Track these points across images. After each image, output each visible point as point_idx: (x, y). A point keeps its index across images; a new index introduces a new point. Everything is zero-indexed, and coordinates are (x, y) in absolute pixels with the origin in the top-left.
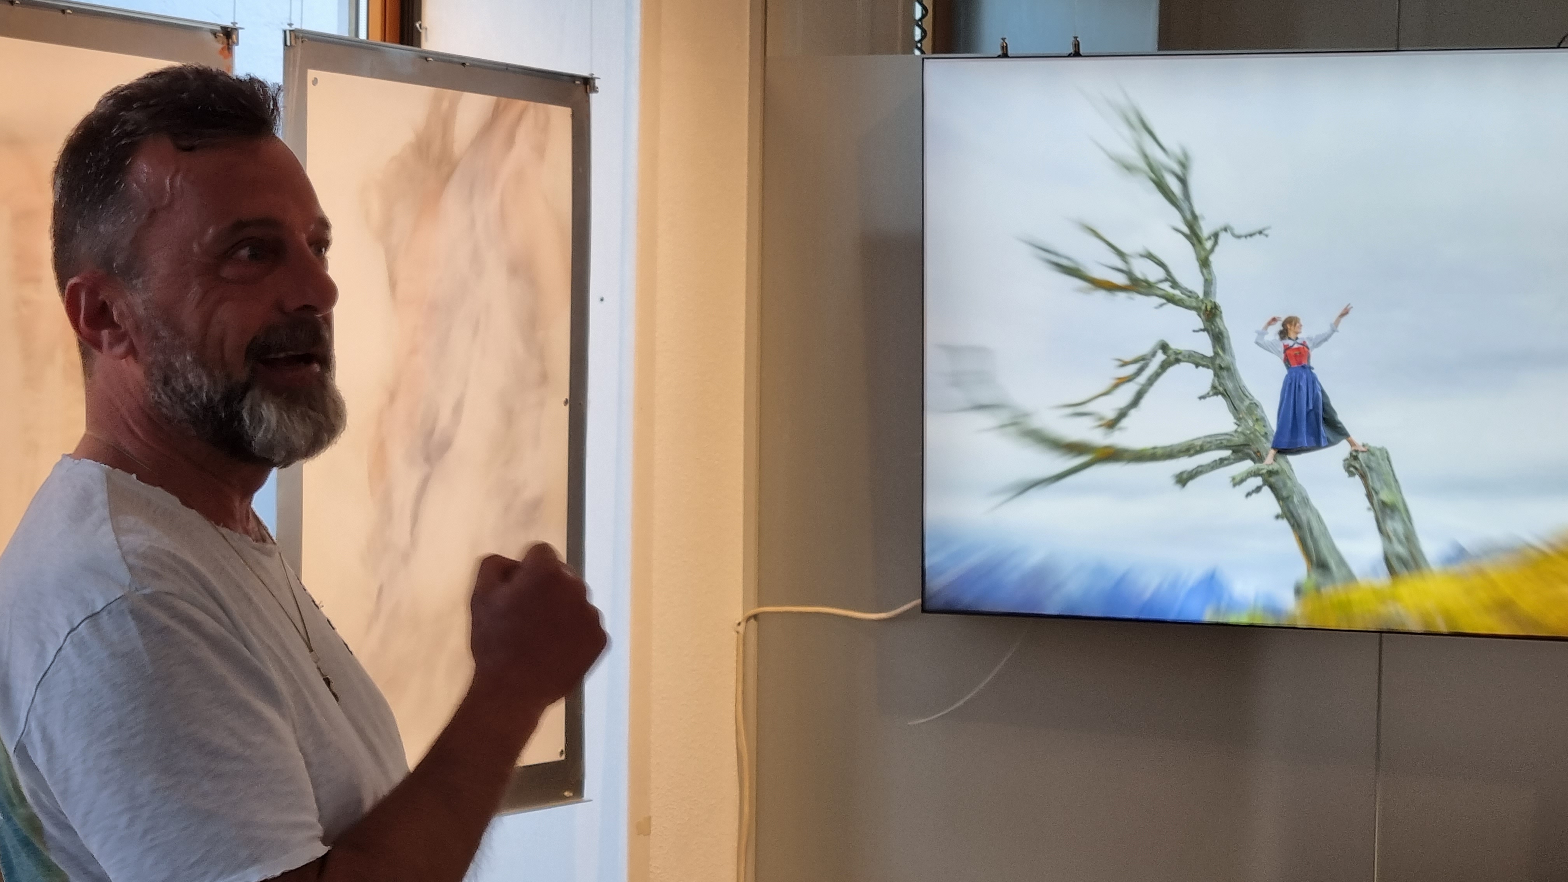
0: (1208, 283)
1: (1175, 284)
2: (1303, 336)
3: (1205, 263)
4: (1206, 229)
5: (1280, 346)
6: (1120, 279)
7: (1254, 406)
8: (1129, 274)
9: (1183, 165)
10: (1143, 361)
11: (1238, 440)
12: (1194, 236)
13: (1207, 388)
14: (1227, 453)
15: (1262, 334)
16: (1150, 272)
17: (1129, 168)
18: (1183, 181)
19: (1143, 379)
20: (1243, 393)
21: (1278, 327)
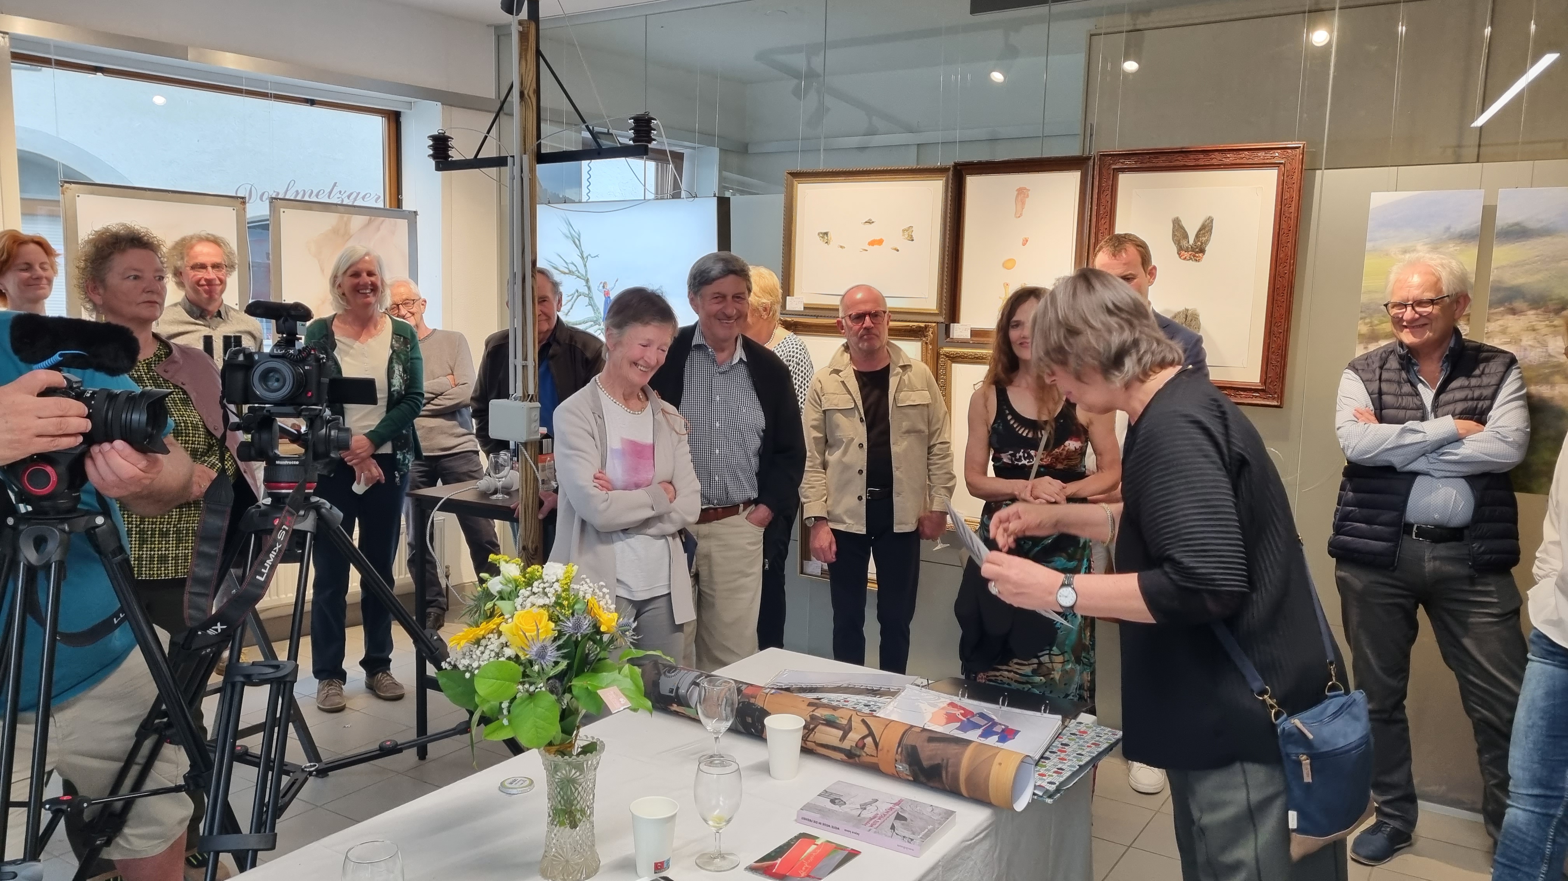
0: (586, 271)
1: (579, 272)
2: (608, 288)
3: (585, 266)
4: (585, 256)
5: (603, 290)
6: (567, 271)
7: (598, 309)
8: (568, 269)
9: (579, 236)
10: (573, 295)
11: (595, 319)
12: (582, 257)
13: (587, 304)
14: (592, 323)
15: (599, 287)
16: (573, 269)
17: (567, 237)
18: (579, 241)
19: (573, 300)
20: (596, 305)
21: (602, 285)
